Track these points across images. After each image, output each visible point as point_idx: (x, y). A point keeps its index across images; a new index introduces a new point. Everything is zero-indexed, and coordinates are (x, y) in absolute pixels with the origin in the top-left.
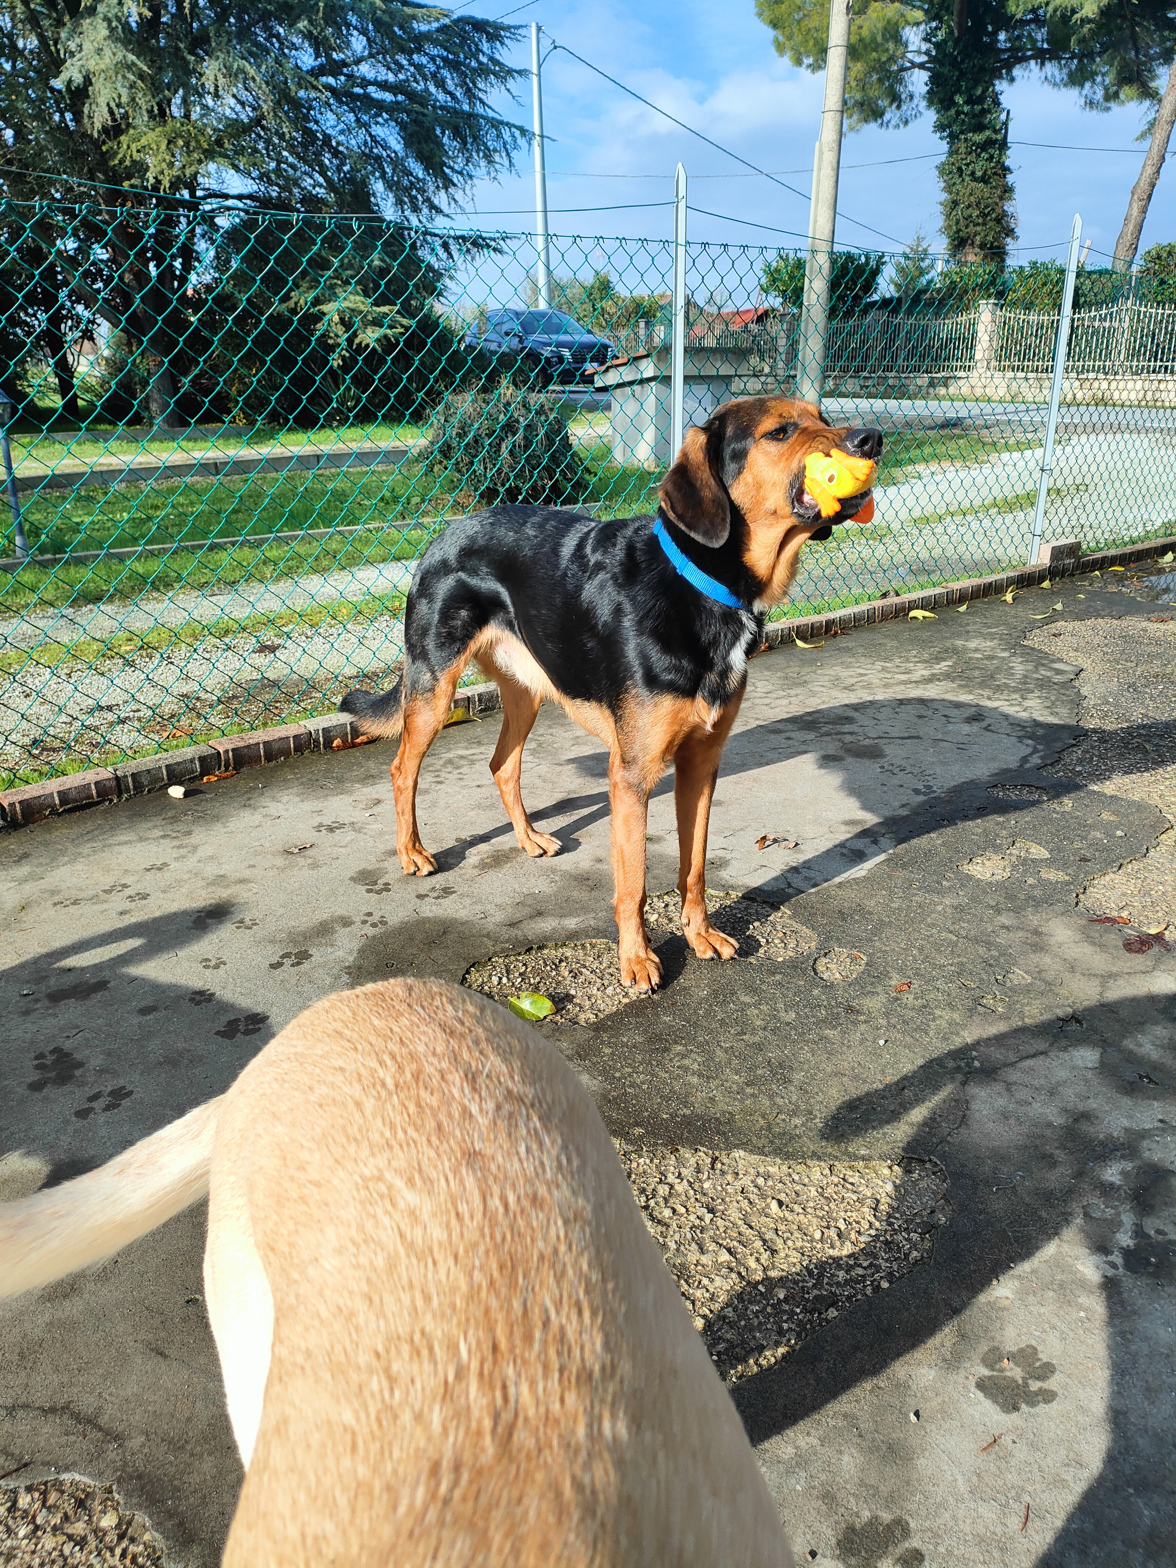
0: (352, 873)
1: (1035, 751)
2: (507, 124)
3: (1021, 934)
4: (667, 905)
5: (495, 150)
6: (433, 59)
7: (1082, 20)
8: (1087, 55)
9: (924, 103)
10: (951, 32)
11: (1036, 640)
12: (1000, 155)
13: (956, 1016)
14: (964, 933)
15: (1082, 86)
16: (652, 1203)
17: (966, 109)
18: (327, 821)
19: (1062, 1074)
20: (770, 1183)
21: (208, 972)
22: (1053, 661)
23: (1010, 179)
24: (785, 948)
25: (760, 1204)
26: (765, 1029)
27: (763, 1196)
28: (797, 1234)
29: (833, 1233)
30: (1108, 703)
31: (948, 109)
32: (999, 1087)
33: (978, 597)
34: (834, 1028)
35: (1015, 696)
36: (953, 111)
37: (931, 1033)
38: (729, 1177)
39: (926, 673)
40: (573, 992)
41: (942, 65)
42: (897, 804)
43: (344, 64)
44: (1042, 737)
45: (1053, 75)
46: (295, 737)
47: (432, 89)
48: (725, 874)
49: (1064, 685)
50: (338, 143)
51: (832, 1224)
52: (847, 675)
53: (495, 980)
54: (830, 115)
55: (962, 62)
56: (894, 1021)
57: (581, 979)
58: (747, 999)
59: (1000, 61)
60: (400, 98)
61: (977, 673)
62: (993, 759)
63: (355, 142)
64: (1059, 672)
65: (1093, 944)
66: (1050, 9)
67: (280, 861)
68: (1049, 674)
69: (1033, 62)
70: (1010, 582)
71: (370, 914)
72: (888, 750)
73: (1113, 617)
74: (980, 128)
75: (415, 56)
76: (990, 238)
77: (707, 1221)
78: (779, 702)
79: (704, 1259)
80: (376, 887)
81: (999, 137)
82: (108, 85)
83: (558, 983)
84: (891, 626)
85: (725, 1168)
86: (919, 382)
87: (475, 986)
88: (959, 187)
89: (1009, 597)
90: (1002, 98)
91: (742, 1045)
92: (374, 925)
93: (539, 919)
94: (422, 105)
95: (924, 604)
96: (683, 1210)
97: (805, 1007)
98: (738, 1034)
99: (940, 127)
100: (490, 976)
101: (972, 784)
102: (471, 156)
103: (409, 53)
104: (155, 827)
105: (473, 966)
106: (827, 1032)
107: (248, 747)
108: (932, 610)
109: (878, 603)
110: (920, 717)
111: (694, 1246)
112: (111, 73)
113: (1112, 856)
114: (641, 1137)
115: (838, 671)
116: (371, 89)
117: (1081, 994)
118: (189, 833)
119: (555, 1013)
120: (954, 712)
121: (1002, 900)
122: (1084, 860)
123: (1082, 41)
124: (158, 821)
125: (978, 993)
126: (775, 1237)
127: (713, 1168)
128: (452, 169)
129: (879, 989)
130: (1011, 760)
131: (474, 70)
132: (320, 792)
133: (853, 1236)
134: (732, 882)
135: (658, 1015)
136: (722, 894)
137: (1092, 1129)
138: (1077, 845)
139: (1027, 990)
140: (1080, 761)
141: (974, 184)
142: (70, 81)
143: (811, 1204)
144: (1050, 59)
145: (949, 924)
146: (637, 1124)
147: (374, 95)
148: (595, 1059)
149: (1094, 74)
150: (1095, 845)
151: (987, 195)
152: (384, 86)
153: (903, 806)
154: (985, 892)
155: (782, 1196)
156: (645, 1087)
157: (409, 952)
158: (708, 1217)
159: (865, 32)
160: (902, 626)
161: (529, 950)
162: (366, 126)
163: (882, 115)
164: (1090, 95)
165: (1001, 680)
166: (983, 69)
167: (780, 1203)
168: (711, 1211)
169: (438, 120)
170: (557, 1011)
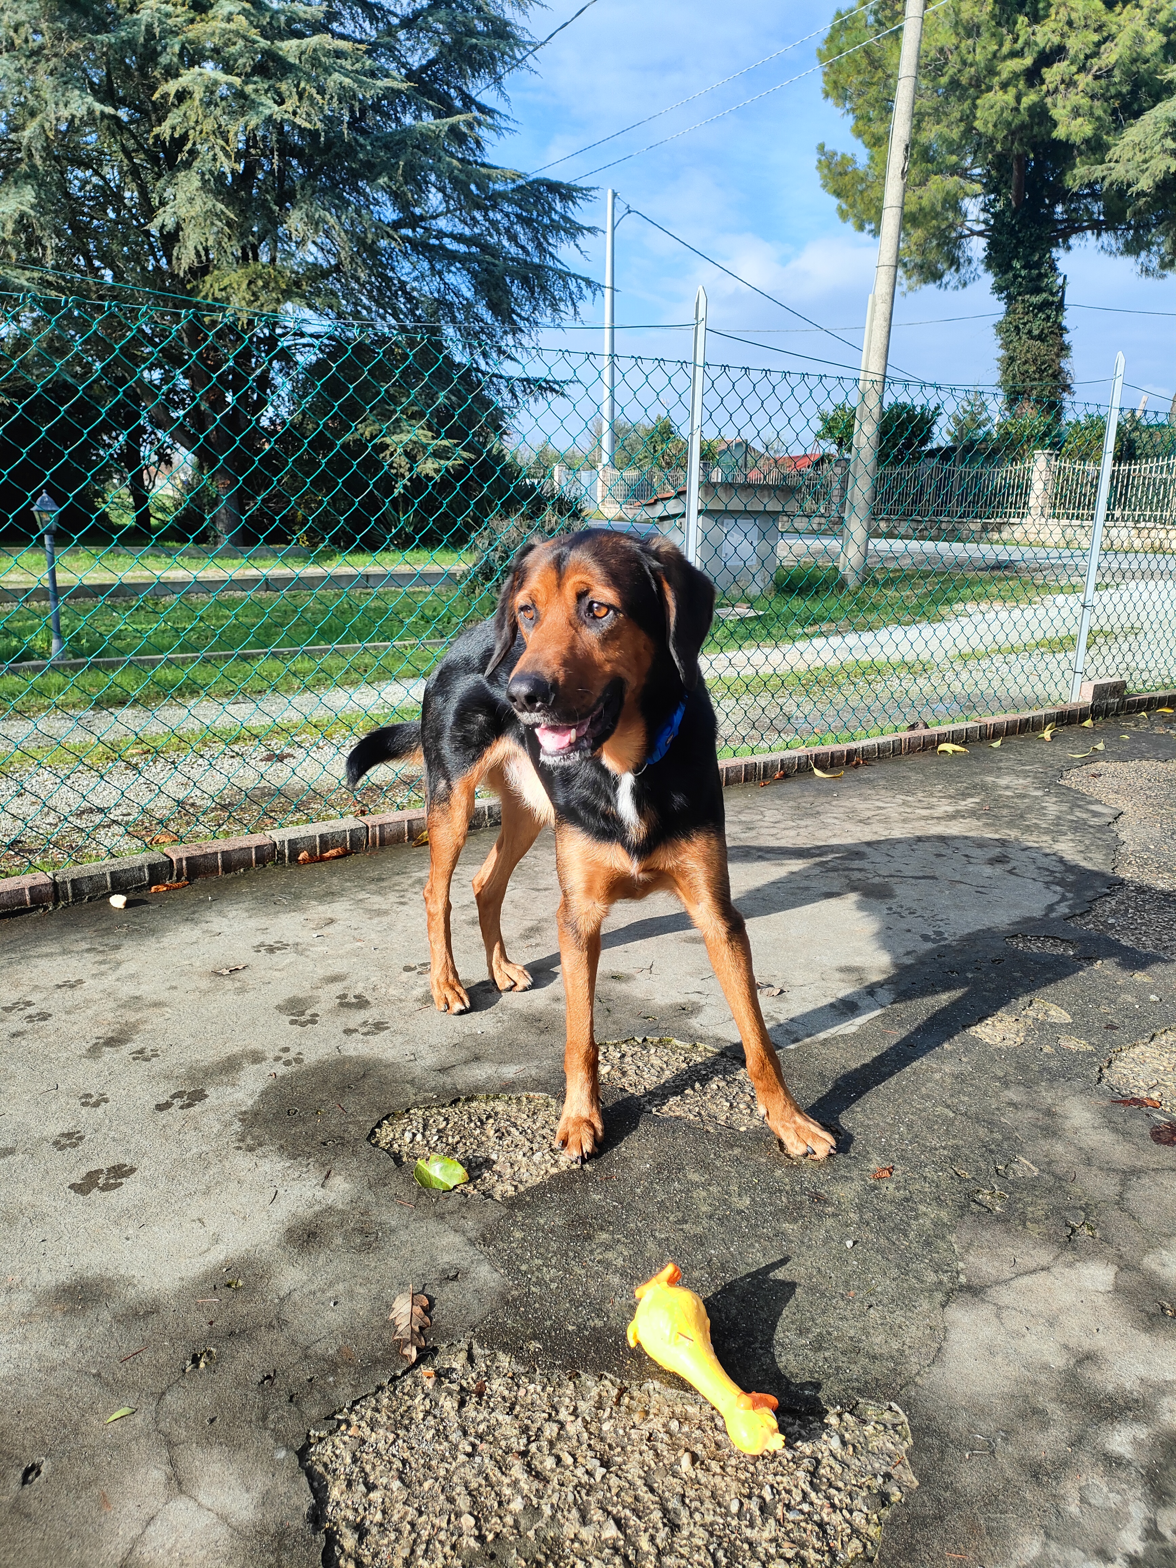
0: (280, 1000)
1: (1063, 899)
2: (574, 276)
3: (1030, 1114)
4: (623, 1056)
5: (561, 299)
6: (507, 215)
7: (1138, 194)
8: (1142, 226)
9: (982, 267)
10: (1008, 204)
11: (1073, 780)
12: (1057, 316)
13: (944, 1215)
14: (963, 1109)
15: (1138, 254)
16: (533, 1447)
17: (1023, 273)
18: (270, 940)
19: (1067, 1298)
20: (686, 1429)
21: (85, 1111)
22: (1090, 803)
23: (1067, 338)
24: (751, 1115)
25: (669, 1457)
26: (711, 1217)
27: (674, 1447)
28: (708, 1504)
29: (753, 1506)
30: (1148, 849)
31: (1005, 272)
32: (986, 1311)
33: (1014, 733)
34: (795, 1221)
35: (1045, 838)
36: (1011, 275)
37: (912, 1235)
38: (636, 1418)
39: (950, 809)
40: (494, 1157)
41: (1000, 233)
42: (901, 950)
43: (422, 218)
44: (1072, 884)
45: (1109, 244)
46: (258, 848)
47: (506, 243)
48: (695, 1023)
49: (1100, 828)
50: (413, 289)
51: (756, 1491)
52: (864, 807)
53: (408, 1136)
54: (883, 270)
55: (1020, 231)
56: (868, 1216)
57: (507, 1141)
58: (695, 1177)
59: (1057, 231)
60: (474, 249)
61: (1005, 812)
62: (1015, 906)
63: (429, 288)
64: (1096, 814)
65: (1116, 1130)
66: (1106, 183)
67: (204, 984)
68: (1084, 816)
69: (1089, 232)
70: (1049, 719)
71: (286, 1050)
72: (900, 890)
73: (1158, 760)
74: (1038, 291)
75: (491, 214)
76: (1046, 393)
77: (598, 1478)
78: (787, 832)
79: (586, 1534)
80: (303, 1019)
81: (1056, 299)
82: (197, 230)
83: (480, 1144)
84: (919, 759)
85: (634, 1403)
86: (973, 527)
87: (382, 1144)
88: (1016, 344)
89: (1047, 734)
90: (1059, 264)
91: (679, 1236)
92: (287, 1063)
93: (474, 1065)
94: (493, 256)
95: (955, 738)
96: (569, 1460)
97: (763, 1191)
98: (679, 1222)
99: (998, 289)
100: (404, 1130)
101: (988, 933)
102: (538, 304)
103: (486, 209)
104: (83, 939)
105: (386, 1118)
106: (786, 1225)
107: (205, 856)
108: (964, 744)
109: (905, 735)
110: (939, 855)
111: (575, 1514)
112: (201, 220)
113: (1144, 1024)
114: (536, 1355)
115: (856, 803)
116: (446, 241)
117: (1097, 1194)
118: (117, 947)
119: (468, 1183)
120: (976, 852)
121: (1011, 1070)
122: (1111, 1027)
123: (1137, 213)
124: (89, 933)
125: (973, 1186)
126: (679, 1506)
127: (618, 1403)
128: (519, 315)
129: (855, 1173)
130: (1036, 909)
131: (547, 226)
132: (272, 909)
133: (780, 1510)
134: (701, 1031)
135: (586, 1191)
136: (688, 1046)
137: (1098, 1377)
138: (1104, 1009)
139: (1032, 1185)
140: (1114, 913)
141: (1031, 342)
142: (163, 226)
143: (733, 1462)
144: (1107, 230)
145: (946, 1096)
146: (535, 1337)
147: (449, 247)
148: (501, 1245)
149: (1150, 244)
150: (1125, 1010)
151: (1043, 352)
152: (459, 238)
153: (908, 953)
154: (992, 1060)
155: (698, 1449)
156: (553, 1286)
157: (317, 1098)
158: (600, 1472)
159: (925, 202)
160: (929, 760)
161: (455, 1102)
162: (440, 273)
163: (941, 276)
164: (1146, 263)
165: (1032, 819)
166: (1039, 238)
167: (694, 1458)
168: (606, 1464)
169: (507, 271)
170: (471, 1180)
